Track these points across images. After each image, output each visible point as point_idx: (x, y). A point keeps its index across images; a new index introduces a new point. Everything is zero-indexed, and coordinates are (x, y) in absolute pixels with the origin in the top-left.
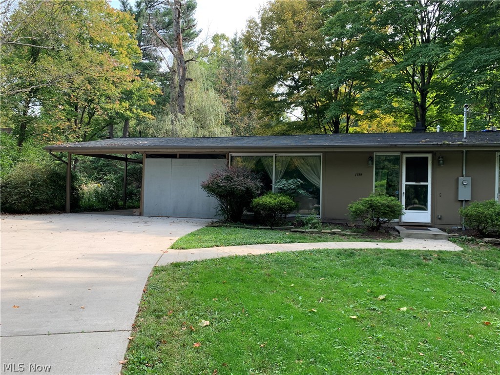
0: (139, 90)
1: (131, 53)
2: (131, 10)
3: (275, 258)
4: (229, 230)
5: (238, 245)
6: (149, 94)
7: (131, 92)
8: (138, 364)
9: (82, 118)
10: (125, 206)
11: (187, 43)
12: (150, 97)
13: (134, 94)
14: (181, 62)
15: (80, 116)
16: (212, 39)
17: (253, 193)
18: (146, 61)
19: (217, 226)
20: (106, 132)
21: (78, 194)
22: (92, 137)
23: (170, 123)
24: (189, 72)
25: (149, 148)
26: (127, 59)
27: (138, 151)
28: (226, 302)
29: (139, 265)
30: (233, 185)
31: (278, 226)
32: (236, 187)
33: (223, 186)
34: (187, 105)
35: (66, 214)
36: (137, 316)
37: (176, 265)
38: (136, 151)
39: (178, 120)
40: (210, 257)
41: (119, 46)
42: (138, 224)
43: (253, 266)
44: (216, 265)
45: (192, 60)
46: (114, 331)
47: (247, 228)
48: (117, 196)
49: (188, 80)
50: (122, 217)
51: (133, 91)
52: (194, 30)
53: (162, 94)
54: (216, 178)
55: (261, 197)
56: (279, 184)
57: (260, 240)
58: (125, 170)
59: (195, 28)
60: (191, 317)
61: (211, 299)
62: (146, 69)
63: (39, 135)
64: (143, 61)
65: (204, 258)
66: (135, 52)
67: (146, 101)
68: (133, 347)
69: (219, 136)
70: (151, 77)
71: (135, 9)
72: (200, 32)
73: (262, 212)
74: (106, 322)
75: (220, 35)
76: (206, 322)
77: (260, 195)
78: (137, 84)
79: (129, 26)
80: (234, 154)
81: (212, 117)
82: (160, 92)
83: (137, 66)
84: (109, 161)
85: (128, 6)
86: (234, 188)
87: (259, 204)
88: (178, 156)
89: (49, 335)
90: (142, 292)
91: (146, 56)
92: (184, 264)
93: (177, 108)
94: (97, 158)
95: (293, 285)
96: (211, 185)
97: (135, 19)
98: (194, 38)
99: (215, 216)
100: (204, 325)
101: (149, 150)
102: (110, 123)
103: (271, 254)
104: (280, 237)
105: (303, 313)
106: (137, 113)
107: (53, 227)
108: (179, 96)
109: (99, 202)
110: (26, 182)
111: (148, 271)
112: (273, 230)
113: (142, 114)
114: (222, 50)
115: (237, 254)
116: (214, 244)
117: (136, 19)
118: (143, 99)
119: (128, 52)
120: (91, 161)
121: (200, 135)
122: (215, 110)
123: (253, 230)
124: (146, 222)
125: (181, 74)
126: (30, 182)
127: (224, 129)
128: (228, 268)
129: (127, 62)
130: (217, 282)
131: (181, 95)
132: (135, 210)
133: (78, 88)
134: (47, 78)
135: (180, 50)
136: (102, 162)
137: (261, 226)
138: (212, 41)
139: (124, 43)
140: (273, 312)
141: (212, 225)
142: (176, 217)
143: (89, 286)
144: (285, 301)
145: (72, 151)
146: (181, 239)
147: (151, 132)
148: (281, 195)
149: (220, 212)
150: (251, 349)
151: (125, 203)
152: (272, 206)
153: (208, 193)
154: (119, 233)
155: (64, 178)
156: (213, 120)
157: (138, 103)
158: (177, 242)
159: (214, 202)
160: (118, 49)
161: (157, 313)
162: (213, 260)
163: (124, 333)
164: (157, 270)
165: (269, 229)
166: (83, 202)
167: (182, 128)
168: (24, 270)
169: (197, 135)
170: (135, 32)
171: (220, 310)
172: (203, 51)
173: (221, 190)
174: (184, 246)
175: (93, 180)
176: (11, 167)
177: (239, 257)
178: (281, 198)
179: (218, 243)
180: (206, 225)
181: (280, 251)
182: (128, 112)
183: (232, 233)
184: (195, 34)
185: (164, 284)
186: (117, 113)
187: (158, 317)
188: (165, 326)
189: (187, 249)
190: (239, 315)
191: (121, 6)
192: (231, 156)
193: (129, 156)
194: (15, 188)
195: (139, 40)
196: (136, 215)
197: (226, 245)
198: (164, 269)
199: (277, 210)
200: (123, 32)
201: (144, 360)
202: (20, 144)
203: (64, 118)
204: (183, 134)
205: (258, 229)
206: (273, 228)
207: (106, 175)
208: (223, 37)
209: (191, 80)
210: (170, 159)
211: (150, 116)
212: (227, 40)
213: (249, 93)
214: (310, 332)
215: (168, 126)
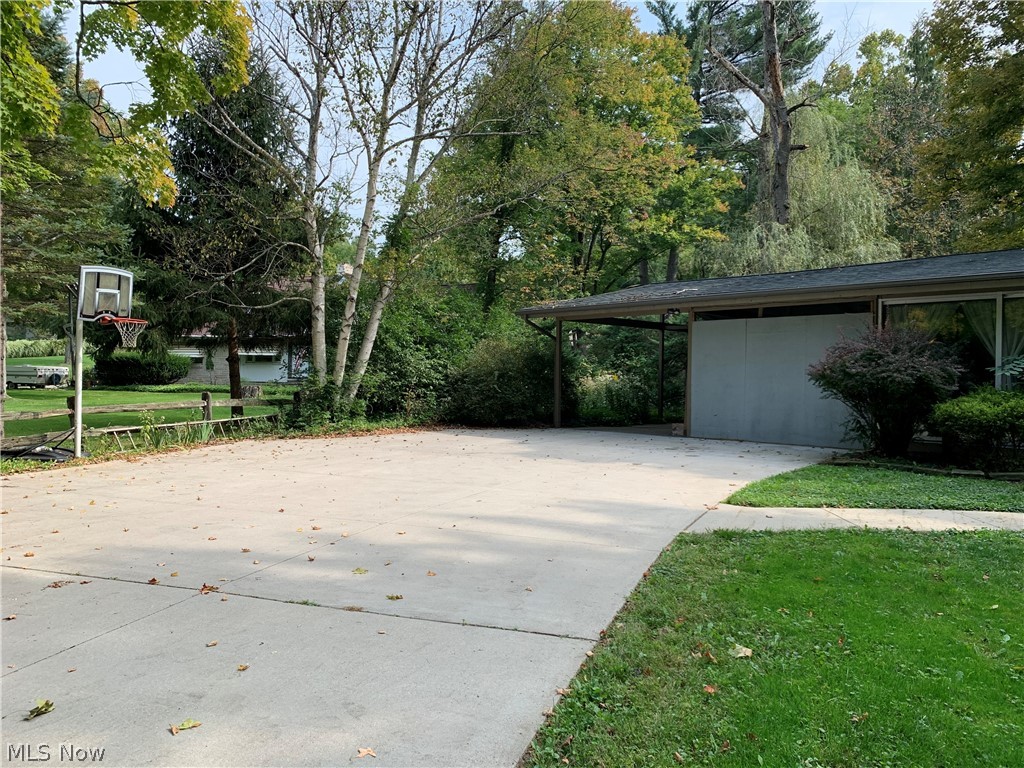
0: (695, 185)
1: (679, 112)
2: (678, 29)
3: (971, 542)
4: (871, 474)
5: (883, 507)
6: (715, 190)
7: (680, 192)
8: (585, 699)
9: (590, 254)
10: (662, 416)
11: (798, 71)
12: (718, 196)
13: (685, 194)
14: (780, 114)
15: (586, 251)
16: (860, 49)
17: (937, 389)
18: (713, 125)
19: (845, 465)
20: (634, 274)
21: (575, 394)
22: (609, 287)
23: (756, 244)
24: (798, 133)
25: (700, 299)
26: (671, 128)
27: (678, 306)
28: (807, 618)
29: (652, 528)
30: (883, 372)
31: (1007, 471)
32: (889, 376)
33: (857, 374)
34: (793, 203)
35: (553, 430)
36: (616, 618)
37: (725, 536)
38: (674, 307)
39: (773, 236)
40: (801, 526)
41: (654, 105)
42: (674, 453)
43: (904, 554)
44: (813, 543)
45: (803, 105)
46: (567, 637)
47: (917, 472)
48: (646, 397)
49: (794, 148)
50: (648, 438)
51: (684, 189)
52: (813, 39)
53: (743, 187)
54: (840, 357)
55: (960, 398)
56: (1011, 366)
57: (942, 499)
58: (661, 346)
59: (817, 33)
60: (719, 637)
61: (773, 609)
62: (708, 143)
63: (513, 291)
64: (704, 125)
65: (788, 526)
66: (687, 111)
67: (709, 205)
68: (590, 668)
69: (870, 261)
70: (720, 155)
71: (687, 25)
72: (829, 38)
73: (963, 437)
74: (558, 620)
75: (879, 34)
76: (744, 649)
77: (955, 395)
78: (691, 175)
79: (675, 61)
80: (890, 302)
81: (853, 222)
82: (739, 184)
83: (691, 138)
84: (636, 331)
85: (674, 22)
86: (883, 378)
87: (951, 417)
88: (760, 313)
89: (463, 625)
90: (641, 576)
91: (709, 114)
92: (742, 535)
93: (772, 212)
94: (614, 327)
95: (996, 606)
96: (828, 372)
97: (686, 45)
98: (814, 55)
99: (842, 441)
100: (740, 655)
101: (700, 304)
102: (642, 257)
103: (964, 532)
104: (1003, 498)
105: (998, 671)
106: (692, 231)
107: (527, 450)
108: (775, 187)
109: (612, 409)
110: (491, 373)
111: (665, 539)
112: (990, 478)
113: (701, 232)
114: (886, 68)
115: (869, 526)
116: (823, 501)
117: (689, 45)
118: (703, 202)
119: (674, 114)
120: (604, 333)
121: (822, 264)
122: (861, 207)
123: (932, 478)
124: (692, 449)
125: (780, 140)
126: (496, 373)
127: (884, 246)
128: (838, 553)
129: (669, 134)
130: (801, 577)
131: (780, 184)
132: (674, 425)
133: (577, 199)
134: (522, 186)
135: (776, 88)
136: (623, 333)
137: (958, 468)
138: (860, 53)
139: (665, 96)
140: (914, 657)
141: (834, 462)
142: (757, 442)
143: (552, 553)
144: (960, 638)
145: (562, 315)
146: (753, 486)
147: (716, 266)
148: (1015, 395)
149: (852, 433)
150: (827, 721)
151: (661, 411)
152: (989, 422)
153: (824, 390)
154: (635, 467)
155: (550, 364)
156: (855, 229)
157: (693, 212)
158: (743, 491)
159: (840, 410)
160: (653, 110)
161: (652, 619)
162: (808, 533)
163: (581, 644)
164: (682, 541)
165: (978, 477)
166: (585, 408)
167: (783, 253)
168: (460, 517)
169: (817, 264)
170: (687, 71)
171: (786, 633)
172: (838, 79)
173: (851, 383)
174: (754, 500)
175: (607, 369)
176: (472, 347)
177: (876, 532)
178: (1012, 403)
179: (834, 501)
180: (820, 460)
181: (991, 527)
182: (673, 233)
183: (874, 480)
184: (817, 47)
185: (686, 567)
186: (653, 237)
187: (652, 626)
188: (662, 645)
189: (759, 506)
190: (827, 650)
191: (660, 25)
192: (884, 307)
193: (670, 320)
194: (475, 383)
195: (696, 85)
196: (676, 435)
197: (852, 504)
198: (696, 540)
199: (1001, 431)
200: (662, 75)
201: (598, 695)
202: (486, 310)
203: (553, 256)
204: (785, 264)
205: (949, 475)
206: (991, 474)
207: (629, 358)
208: (887, 37)
209: (802, 148)
210: (741, 321)
211: (719, 235)
212: (898, 43)
213: (943, 156)
214: (998, 716)
215: (752, 251)
